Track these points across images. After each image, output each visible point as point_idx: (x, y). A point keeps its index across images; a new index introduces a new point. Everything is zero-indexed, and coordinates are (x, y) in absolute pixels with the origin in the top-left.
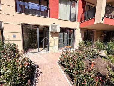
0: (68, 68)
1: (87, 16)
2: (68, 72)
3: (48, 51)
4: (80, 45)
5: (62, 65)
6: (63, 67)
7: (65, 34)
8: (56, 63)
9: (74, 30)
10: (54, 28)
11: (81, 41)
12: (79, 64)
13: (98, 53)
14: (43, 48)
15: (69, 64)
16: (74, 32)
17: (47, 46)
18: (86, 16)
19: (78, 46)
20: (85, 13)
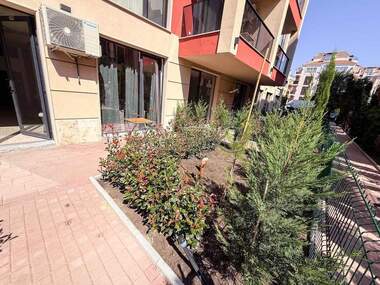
0: (133, 192)
1: (202, 20)
2: (134, 202)
3: (51, 136)
4: (178, 116)
5: (115, 184)
6: (117, 190)
7: (128, 71)
8: (90, 182)
9: (160, 61)
10: (67, 31)
11: (182, 104)
12: (164, 172)
13: (218, 136)
14: (17, 129)
15: (136, 177)
16: (160, 69)
17: (41, 115)
18: (200, 20)
19: (173, 118)
20: (195, 6)
